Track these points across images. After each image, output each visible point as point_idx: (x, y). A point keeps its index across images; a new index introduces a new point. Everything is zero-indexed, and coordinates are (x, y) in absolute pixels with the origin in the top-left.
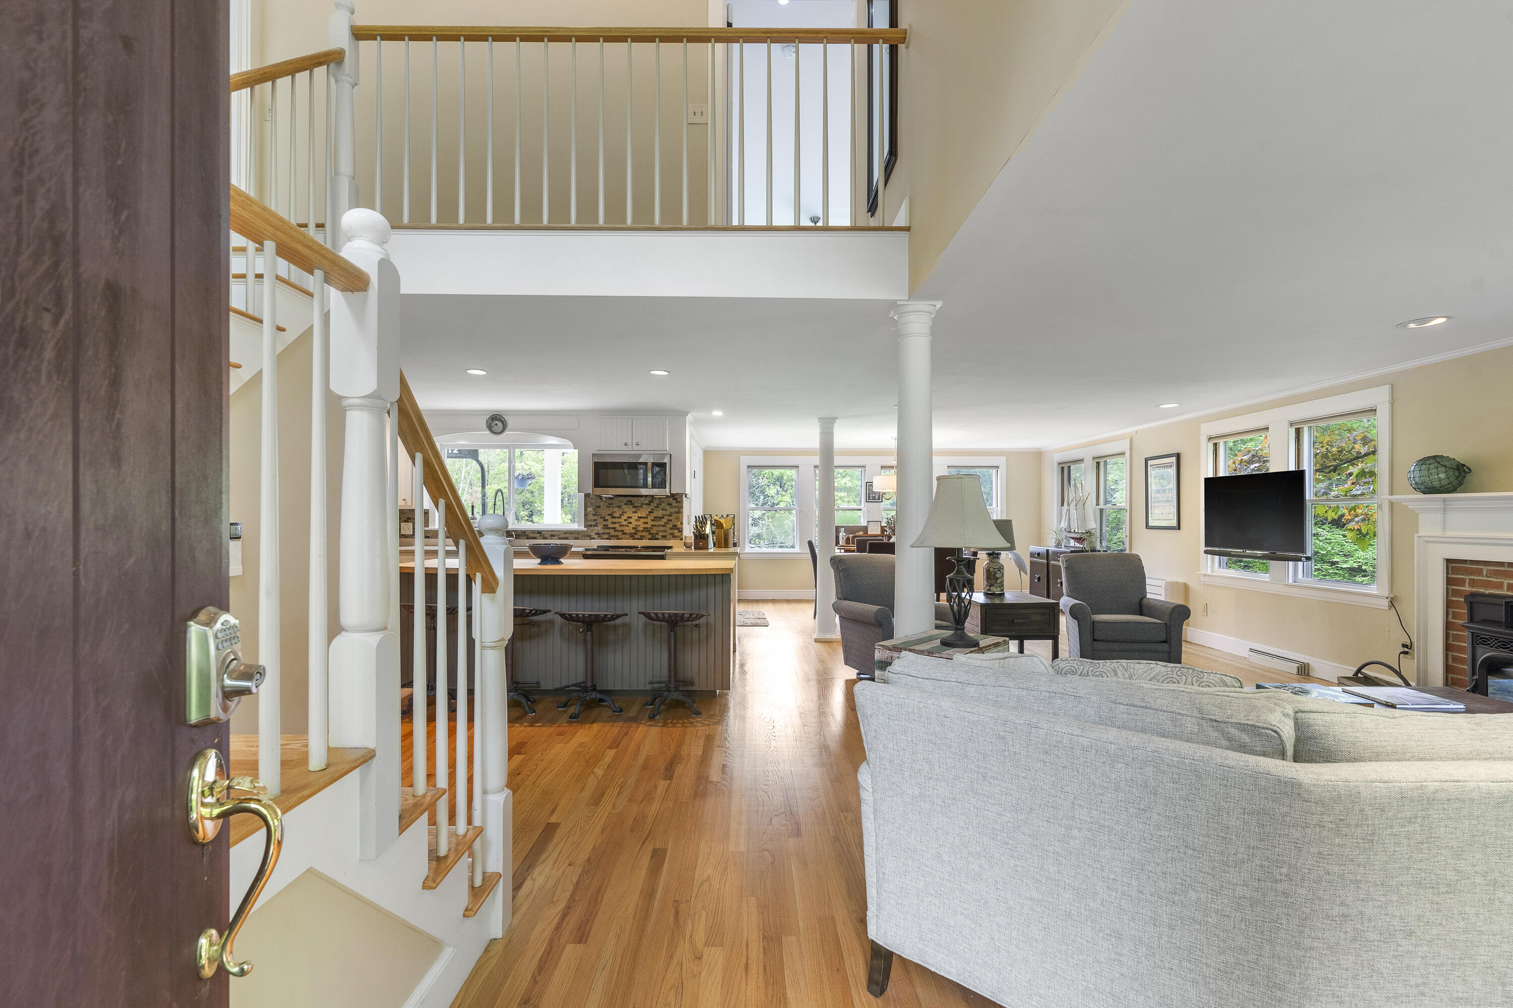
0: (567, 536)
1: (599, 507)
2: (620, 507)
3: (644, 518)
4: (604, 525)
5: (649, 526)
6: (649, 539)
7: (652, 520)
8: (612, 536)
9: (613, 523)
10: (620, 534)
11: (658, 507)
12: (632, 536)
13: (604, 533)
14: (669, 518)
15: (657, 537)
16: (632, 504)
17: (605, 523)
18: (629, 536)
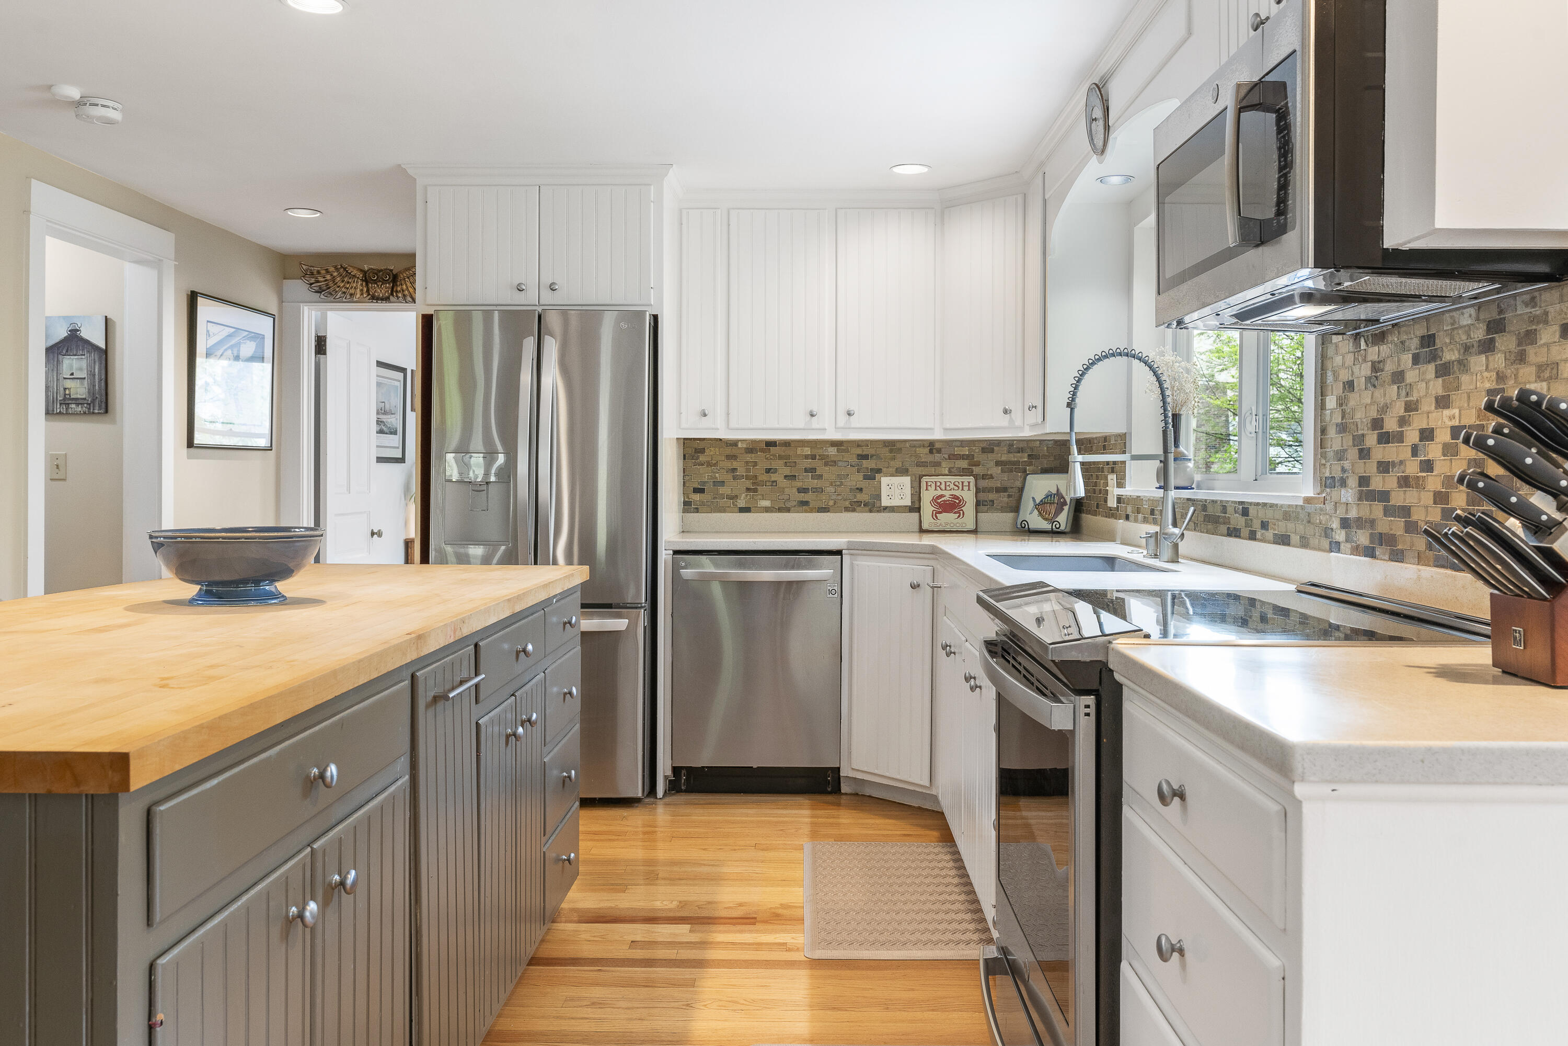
0: (1289, 526)
1: (1351, 385)
4: (1361, 481)
8: (1380, 539)
9: (1384, 467)
10: (1399, 527)
18: (1422, 543)
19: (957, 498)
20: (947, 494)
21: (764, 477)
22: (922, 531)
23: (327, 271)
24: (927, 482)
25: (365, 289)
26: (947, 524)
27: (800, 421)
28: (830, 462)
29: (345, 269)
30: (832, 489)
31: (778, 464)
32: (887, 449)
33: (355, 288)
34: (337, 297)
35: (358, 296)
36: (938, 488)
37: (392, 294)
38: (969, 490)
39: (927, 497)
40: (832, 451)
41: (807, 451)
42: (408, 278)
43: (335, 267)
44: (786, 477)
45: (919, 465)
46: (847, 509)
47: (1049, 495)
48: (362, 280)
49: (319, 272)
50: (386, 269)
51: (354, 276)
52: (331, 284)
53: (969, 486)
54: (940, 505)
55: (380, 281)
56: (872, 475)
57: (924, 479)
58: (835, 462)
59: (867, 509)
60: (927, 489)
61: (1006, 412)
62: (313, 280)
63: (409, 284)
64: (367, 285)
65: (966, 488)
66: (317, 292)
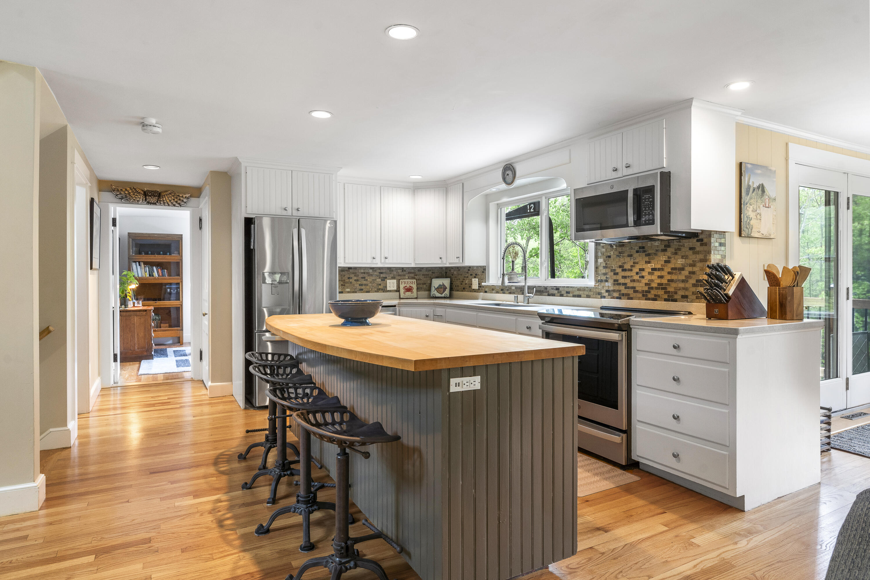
0: (581, 293)
1: (609, 257)
2: (630, 256)
3: (659, 270)
4: (615, 281)
5: (664, 281)
6: (666, 300)
7: (669, 273)
8: (623, 295)
9: (624, 277)
10: (631, 291)
11: (676, 254)
12: (645, 295)
13: (614, 291)
14: (690, 269)
15: (676, 297)
16: (644, 251)
17: (615, 277)
18: (640, 295)
19: (411, 287)
20: (408, 286)
21: (347, 280)
22: (400, 298)
23: (126, 190)
25: (144, 199)
26: (408, 296)
27: (369, 260)
28: (369, 275)
29: (135, 189)
30: (371, 285)
31: (352, 276)
32: (389, 270)
33: (140, 198)
34: (131, 201)
35: (141, 201)
36: (405, 284)
37: (157, 202)
39: (402, 286)
40: (371, 271)
41: (362, 271)
42: (167, 195)
43: (130, 188)
44: (355, 280)
45: (399, 275)
46: (376, 292)
47: (440, 285)
48: (143, 195)
49: (121, 190)
50: (156, 191)
51: (140, 193)
52: (128, 196)
54: (406, 289)
55: (152, 196)
56: (384, 279)
57: (401, 281)
58: (372, 275)
59: (382, 291)
60: (402, 284)
61: (441, 258)
62: (118, 193)
63: (167, 198)
64: (145, 197)
65: (414, 283)
66: (120, 199)
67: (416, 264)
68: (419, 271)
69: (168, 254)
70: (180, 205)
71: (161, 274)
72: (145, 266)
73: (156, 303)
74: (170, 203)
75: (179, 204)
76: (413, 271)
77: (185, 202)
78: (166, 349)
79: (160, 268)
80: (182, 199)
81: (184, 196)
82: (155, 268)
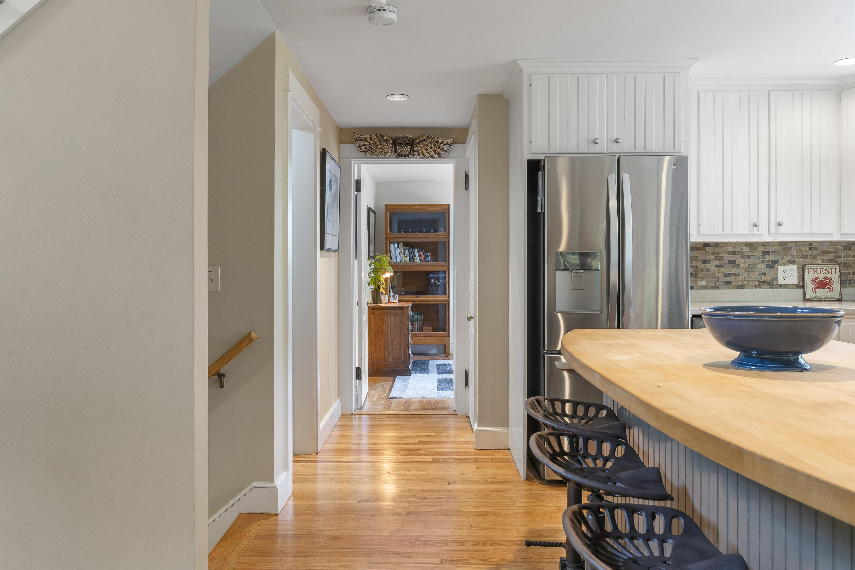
19: (828, 279)
20: (822, 277)
21: (702, 266)
22: (805, 300)
24: (808, 269)
25: (394, 150)
26: (822, 295)
27: (746, 229)
28: (742, 255)
29: (382, 137)
30: (746, 274)
31: (711, 258)
32: (782, 247)
33: (388, 149)
34: (377, 155)
35: (389, 154)
36: (816, 273)
37: (410, 153)
38: (835, 273)
39: (809, 278)
40: (746, 249)
41: (730, 249)
42: (422, 142)
43: (376, 136)
44: (716, 266)
45: (803, 257)
46: (756, 287)
48: (392, 144)
49: (365, 139)
50: (408, 137)
52: (373, 146)
53: (835, 271)
54: (818, 284)
55: (404, 144)
56: (772, 264)
57: (806, 267)
58: (748, 256)
59: (769, 286)
60: (808, 273)
62: (362, 144)
63: (422, 146)
64: (395, 147)
65: (833, 273)
66: (364, 152)
67: (843, 235)
68: (844, 248)
69: (432, 231)
70: (440, 156)
71: (423, 259)
72: (405, 248)
73: (417, 297)
74: (426, 154)
75: (438, 154)
76: (832, 249)
77: (446, 151)
78: (428, 362)
79: (422, 251)
80: (442, 146)
81: (445, 141)
82: (416, 251)
